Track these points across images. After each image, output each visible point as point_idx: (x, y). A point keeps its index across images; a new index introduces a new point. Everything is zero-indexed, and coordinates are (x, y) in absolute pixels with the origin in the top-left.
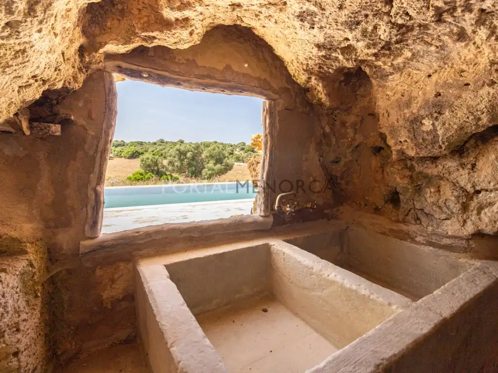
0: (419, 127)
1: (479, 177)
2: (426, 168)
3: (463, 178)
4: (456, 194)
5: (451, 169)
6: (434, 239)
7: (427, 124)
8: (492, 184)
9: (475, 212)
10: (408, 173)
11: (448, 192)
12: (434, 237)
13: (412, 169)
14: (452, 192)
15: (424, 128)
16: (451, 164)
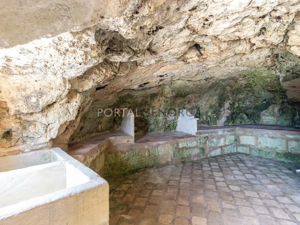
0: (30, 100)
1: (49, 119)
2: (28, 117)
3: (44, 120)
4: (43, 126)
5: (39, 117)
6: (35, 148)
7: (34, 100)
8: (53, 121)
9: (49, 132)
10: (18, 121)
11: (39, 126)
12: (34, 147)
13: (20, 118)
14: (41, 126)
15: (31, 101)
16: (39, 115)
